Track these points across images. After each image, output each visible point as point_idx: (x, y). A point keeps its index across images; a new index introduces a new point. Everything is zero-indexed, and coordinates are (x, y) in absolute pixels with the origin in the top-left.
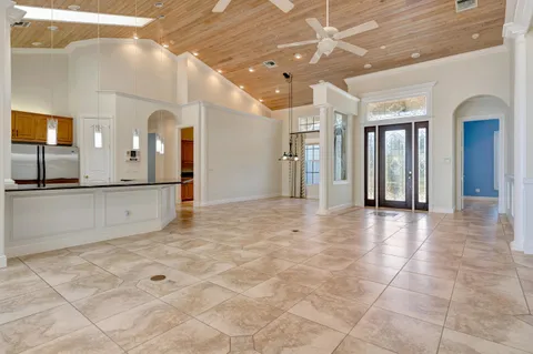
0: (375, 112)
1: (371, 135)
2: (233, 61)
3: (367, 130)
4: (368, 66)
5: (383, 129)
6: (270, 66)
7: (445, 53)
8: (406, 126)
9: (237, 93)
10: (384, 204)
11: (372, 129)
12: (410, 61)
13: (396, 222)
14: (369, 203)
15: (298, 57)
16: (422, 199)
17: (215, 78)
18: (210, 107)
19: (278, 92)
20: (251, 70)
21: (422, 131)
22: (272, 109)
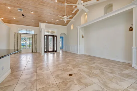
3: (45, 35)
5: (49, 36)
8: (53, 36)
10: (49, 52)
11: (46, 36)
15: (32, 13)
19: (14, 18)
20: (9, 8)
21: (55, 37)
22: (5, 22)
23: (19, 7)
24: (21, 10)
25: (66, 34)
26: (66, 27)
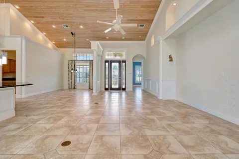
0: (108, 55)
1: (107, 64)
2: (43, 19)
3: (106, 62)
4: (107, 38)
5: (111, 62)
6: (65, 27)
7: (131, 40)
8: (119, 62)
9: (41, 36)
10: (112, 89)
11: (108, 61)
12: (121, 40)
13: (115, 95)
14: (106, 89)
15: (81, 27)
16: (124, 87)
17: (28, 25)
18: (28, 41)
19: (65, 40)
20: (54, 27)
21: (124, 64)
22: (58, 47)
23: (63, 23)
24: (67, 26)
25: (145, 57)
26: (144, 42)
